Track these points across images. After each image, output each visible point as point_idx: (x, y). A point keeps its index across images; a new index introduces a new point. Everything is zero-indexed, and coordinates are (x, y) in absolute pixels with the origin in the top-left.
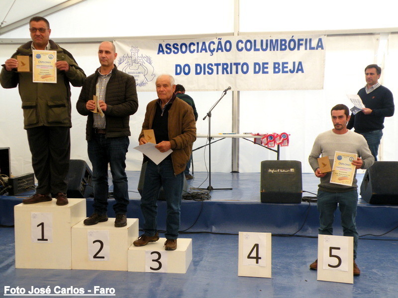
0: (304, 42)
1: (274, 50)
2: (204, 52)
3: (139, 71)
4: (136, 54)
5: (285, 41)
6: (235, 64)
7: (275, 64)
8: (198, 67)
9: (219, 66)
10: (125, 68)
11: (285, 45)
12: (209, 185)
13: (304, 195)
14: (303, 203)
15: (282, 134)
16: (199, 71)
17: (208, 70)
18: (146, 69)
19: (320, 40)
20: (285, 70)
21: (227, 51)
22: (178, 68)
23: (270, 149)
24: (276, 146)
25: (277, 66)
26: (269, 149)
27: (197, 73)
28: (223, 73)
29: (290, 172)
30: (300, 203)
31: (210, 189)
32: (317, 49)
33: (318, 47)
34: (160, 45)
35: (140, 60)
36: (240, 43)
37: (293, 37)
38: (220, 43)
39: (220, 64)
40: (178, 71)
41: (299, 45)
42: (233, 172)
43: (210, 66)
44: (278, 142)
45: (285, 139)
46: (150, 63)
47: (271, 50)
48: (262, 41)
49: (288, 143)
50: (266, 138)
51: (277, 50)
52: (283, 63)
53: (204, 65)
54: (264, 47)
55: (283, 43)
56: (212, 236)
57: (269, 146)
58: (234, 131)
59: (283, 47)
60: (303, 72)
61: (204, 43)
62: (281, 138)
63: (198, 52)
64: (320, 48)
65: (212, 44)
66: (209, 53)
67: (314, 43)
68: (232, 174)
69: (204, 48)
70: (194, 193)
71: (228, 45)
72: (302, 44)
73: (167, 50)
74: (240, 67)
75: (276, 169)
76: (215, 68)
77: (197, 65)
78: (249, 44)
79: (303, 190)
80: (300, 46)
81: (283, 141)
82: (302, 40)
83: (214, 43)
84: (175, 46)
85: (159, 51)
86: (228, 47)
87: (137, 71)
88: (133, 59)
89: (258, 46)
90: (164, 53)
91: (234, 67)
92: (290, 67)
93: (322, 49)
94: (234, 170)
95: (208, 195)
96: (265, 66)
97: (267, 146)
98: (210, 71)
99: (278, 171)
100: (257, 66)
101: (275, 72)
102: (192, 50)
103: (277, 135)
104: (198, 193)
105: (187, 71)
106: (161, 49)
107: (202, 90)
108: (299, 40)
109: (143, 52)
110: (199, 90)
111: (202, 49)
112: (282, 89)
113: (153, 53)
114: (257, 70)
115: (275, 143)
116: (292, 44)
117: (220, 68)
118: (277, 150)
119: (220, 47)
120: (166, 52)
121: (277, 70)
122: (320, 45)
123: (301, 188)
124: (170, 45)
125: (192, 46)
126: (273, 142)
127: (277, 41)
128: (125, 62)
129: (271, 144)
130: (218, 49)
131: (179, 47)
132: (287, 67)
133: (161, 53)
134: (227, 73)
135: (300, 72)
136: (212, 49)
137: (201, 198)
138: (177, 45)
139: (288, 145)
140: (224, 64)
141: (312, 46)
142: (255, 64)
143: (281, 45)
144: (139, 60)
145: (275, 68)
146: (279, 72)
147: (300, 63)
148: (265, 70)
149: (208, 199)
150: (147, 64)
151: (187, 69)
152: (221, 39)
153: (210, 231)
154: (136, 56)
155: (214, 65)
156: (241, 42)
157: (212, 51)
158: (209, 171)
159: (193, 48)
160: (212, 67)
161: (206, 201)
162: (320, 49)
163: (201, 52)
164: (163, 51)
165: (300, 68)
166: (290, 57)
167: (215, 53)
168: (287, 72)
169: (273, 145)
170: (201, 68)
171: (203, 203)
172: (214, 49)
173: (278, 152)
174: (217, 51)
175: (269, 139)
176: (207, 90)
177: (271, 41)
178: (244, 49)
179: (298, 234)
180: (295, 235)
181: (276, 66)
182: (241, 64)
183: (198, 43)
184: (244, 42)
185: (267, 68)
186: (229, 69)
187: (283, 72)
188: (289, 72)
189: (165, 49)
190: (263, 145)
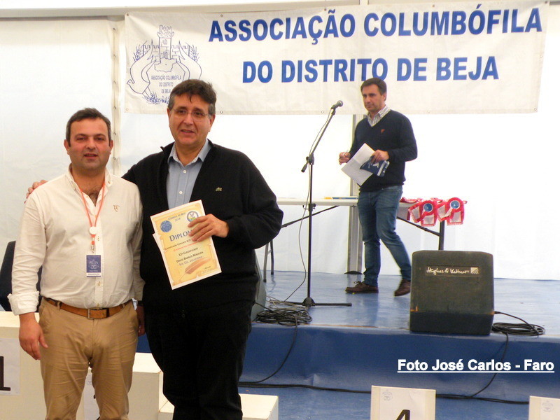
0: (500, 17)
1: (439, 33)
2: (299, 37)
3: (173, 74)
4: (169, 41)
5: (463, 14)
6: (360, 61)
7: (440, 61)
8: (288, 68)
9: (329, 66)
10: (146, 69)
11: (461, 23)
12: (306, 296)
13: (497, 319)
14: (492, 334)
15: (451, 200)
16: (288, 75)
17: (307, 73)
18: (186, 70)
19: (535, 13)
20: (461, 73)
21: (345, 35)
22: (249, 69)
23: (426, 230)
24: (438, 223)
25: (444, 65)
26: (423, 228)
27: (285, 80)
28: (336, 79)
29: (469, 274)
30: (487, 334)
31: (309, 303)
32: (528, 30)
33: (530, 26)
34: (215, 24)
35: (175, 53)
36: (372, 20)
37: (479, 6)
38: (331, 19)
39: (330, 62)
40: (249, 76)
41: (492, 22)
42: (350, 273)
43: (311, 66)
44: (442, 216)
45: (457, 211)
46: (195, 59)
47: (432, 33)
48: (416, 16)
49: (462, 217)
50: (418, 209)
51: (446, 33)
52: (457, 60)
53: (300, 63)
54: (420, 28)
55: (459, 18)
56: (314, 393)
57: (425, 223)
58: (354, 193)
59: (459, 27)
60: (496, 77)
61: (300, 20)
62: (447, 208)
63: (287, 37)
64: (535, 29)
65: (316, 22)
66: (310, 39)
67: (522, 20)
68: (348, 277)
69: (300, 29)
70: (278, 310)
71: (348, 23)
72: (497, 22)
73: (227, 33)
74: (369, 67)
75: (442, 267)
76: (320, 69)
77: (285, 64)
78: (389, 22)
79: (496, 310)
80: (494, 26)
81: (452, 214)
82: (498, 12)
83: (319, 20)
84: (244, 25)
85: (213, 36)
86: (347, 28)
87: (169, 74)
88: (162, 50)
89: (408, 26)
90: (221, 40)
91: (358, 68)
92: (471, 66)
93: (539, 29)
94: (351, 270)
95: (304, 314)
96: (421, 65)
97: (419, 224)
98: (311, 76)
99: (447, 271)
100: (404, 66)
101: (439, 78)
102: (276, 33)
103: (441, 201)
104: (285, 310)
105: (265, 75)
106: (216, 32)
107: (294, 113)
108: (492, 13)
109: (182, 37)
110: (288, 112)
111: (296, 32)
112: (452, 111)
113: (201, 40)
114: (404, 73)
115: (435, 218)
116: (477, 20)
117: (331, 69)
118: (438, 231)
119: (331, 28)
120: (227, 37)
121: (444, 73)
122: (535, 23)
123: (492, 306)
124: (234, 24)
125: (277, 25)
126: (433, 216)
127: (446, 15)
128: (147, 56)
129: (428, 220)
130: (328, 32)
131: (251, 28)
132: (464, 68)
133: (216, 40)
134: (345, 79)
135: (490, 78)
136: (316, 31)
137: (293, 321)
138: (248, 23)
139: (461, 222)
140: (337, 62)
141: (519, 25)
142: (401, 61)
143: (454, 23)
144: (173, 54)
145: (439, 69)
146: (447, 77)
147: (491, 60)
148: (421, 74)
149: (306, 322)
150: (188, 61)
151: (265, 70)
152: (334, 12)
153: (309, 384)
154: (169, 45)
155: (318, 63)
156: (375, 16)
157: (316, 36)
158: (307, 271)
159: (278, 29)
160: (315, 68)
161: (302, 326)
162: (533, 30)
163: (294, 37)
164: (219, 36)
165: (491, 69)
166: (472, 47)
167: (321, 39)
168: (464, 77)
169: (433, 222)
170: (293, 69)
171: (296, 330)
172: (320, 32)
173: (441, 235)
174: (326, 36)
175: (424, 210)
176: (304, 113)
177: (435, 15)
178: (380, 31)
179: (482, 394)
180: (477, 396)
181: (442, 65)
182: (373, 62)
183: (288, 20)
184: (380, 17)
185: (424, 69)
186: (348, 72)
187: (457, 77)
188: (468, 77)
189: (224, 32)
190: (412, 220)
